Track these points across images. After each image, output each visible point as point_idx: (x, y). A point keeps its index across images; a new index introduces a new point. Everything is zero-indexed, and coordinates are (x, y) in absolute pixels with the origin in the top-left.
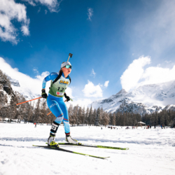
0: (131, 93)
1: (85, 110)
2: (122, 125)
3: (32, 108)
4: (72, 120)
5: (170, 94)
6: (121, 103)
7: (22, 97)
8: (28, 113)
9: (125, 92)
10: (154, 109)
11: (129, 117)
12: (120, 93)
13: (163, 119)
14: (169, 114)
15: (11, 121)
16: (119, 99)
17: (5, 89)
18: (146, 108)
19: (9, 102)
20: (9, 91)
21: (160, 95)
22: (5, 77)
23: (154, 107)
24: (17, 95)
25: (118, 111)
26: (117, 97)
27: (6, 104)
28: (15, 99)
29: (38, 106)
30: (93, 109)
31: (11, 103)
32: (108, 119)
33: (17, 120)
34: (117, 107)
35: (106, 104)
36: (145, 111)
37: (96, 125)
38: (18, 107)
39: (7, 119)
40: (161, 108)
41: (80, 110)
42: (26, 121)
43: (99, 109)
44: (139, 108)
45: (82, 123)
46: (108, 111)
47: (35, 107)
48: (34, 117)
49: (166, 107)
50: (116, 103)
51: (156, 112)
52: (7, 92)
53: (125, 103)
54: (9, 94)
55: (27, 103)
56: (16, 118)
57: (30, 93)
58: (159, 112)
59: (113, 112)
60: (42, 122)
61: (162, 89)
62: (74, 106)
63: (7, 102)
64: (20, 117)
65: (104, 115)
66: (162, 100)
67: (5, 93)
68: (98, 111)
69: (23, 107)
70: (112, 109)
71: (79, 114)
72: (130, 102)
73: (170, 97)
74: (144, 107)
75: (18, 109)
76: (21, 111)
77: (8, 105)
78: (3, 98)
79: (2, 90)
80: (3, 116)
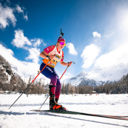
2: (83, 93)
3: (25, 84)
5: (109, 74)
6: (82, 80)
7: (18, 76)
8: (22, 87)
10: (101, 83)
11: (86, 88)
12: (81, 73)
13: (106, 89)
14: (109, 86)
15: (10, 93)
17: (7, 71)
19: (9, 80)
20: (9, 72)
21: (104, 75)
22: (7, 63)
24: (15, 75)
25: (80, 84)
26: (79, 76)
27: (7, 81)
28: (13, 78)
29: (29, 82)
30: (65, 84)
31: (11, 80)
32: (74, 90)
33: (14, 92)
34: (79, 82)
35: (72, 80)
36: (95, 84)
37: (66, 94)
38: (15, 83)
39: (7, 92)
40: (104, 82)
42: (20, 92)
43: (68, 84)
44: (92, 83)
46: (74, 85)
47: (27, 83)
49: (108, 82)
50: (79, 80)
51: (102, 85)
53: (84, 80)
54: (10, 74)
55: (22, 80)
56: (14, 91)
57: (24, 74)
58: (104, 84)
59: (77, 86)
60: (32, 93)
64: (16, 90)
65: (72, 87)
66: (105, 77)
67: (7, 74)
68: (68, 85)
69: (19, 83)
70: (76, 83)
72: (87, 79)
73: (109, 76)
74: (95, 82)
75: (15, 85)
76: (17, 86)
77: (8, 82)
78: (5, 77)
79: (5, 72)
80: (4, 89)
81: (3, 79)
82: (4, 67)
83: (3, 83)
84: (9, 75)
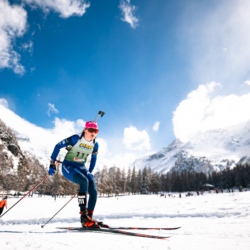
0: (189, 143)
1: (126, 172)
4: (108, 188)
5: (244, 141)
6: (176, 159)
7: (34, 158)
9: (180, 142)
10: (225, 164)
12: (173, 144)
15: (19, 194)
16: (173, 153)
17: (10, 148)
18: (212, 164)
19: (16, 167)
20: (15, 150)
21: (230, 144)
22: (9, 131)
23: (224, 161)
24: (28, 156)
25: (173, 169)
27: (12, 170)
28: (24, 162)
29: (58, 170)
30: (137, 170)
31: (20, 168)
32: (160, 183)
34: (172, 165)
35: (154, 160)
36: (211, 167)
37: (143, 192)
38: (28, 174)
39: (13, 192)
40: (233, 162)
41: (118, 173)
42: (41, 193)
43: (145, 169)
44: (203, 164)
45: (122, 191)
46: (158, 171)
48: (52, 187)
49: (242, 160)
50: (169, 159)
51: (228, 168)
52: (13, 152)
53: (182, 159)
54: (16, 155)
55: (42, 166)
56: (26, 189)
58: (232, 167)
59: (165, 173)
60: (64, 194)
61: (231, 135)
62: (109, 167)
63: (12, 166)
64: (31, 187)
66: (234, 150)
67: (10, 154)
68: (145, 172)
69: (36, 173)
70: (163, 168)
71: (118, 178)
72: (189, 156)
73: (244, 145)
74: (209, 162)
75: (28, 177)
76: (34, 179)
77: (14, 171)
78: (7, 161)
79: (5, 150)
80: (7, 188)
81: (4, 166)
82: (3, 139)
83: (4, 173)
84: (14, 158)
